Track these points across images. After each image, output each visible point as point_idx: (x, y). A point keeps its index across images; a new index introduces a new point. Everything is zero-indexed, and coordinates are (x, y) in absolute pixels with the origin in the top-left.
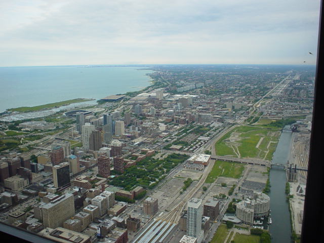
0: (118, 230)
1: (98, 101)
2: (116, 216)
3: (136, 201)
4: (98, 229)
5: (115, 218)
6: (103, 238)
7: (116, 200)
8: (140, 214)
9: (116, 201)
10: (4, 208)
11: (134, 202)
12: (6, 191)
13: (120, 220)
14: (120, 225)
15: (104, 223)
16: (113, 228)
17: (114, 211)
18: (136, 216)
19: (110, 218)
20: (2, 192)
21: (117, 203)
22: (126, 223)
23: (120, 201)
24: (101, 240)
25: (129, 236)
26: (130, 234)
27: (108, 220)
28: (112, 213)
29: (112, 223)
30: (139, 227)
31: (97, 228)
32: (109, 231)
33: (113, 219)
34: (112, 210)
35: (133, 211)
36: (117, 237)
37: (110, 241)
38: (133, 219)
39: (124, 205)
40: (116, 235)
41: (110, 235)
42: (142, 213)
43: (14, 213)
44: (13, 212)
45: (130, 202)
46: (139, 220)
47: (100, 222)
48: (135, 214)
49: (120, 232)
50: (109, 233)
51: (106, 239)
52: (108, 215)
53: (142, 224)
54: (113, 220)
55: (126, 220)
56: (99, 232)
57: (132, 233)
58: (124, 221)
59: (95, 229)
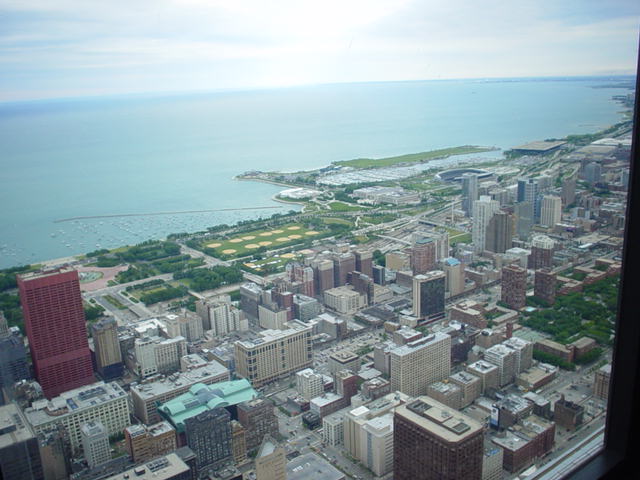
0: (535, 422)
1: (506, 153)
2: (533, 391)
3: (578, 368)
4: (494, 411)
5: (530, 395)
6: (503, 430)
7: (535, 358)
8: (584, 396)
9: (535, 361)
10: (322, 341)
11: (572, 369)
12: (326, 311)
13: (541, 402)
14: (540, 412)
15: (507, 403)
16: (525, 414)
17: (530, 380)
18: (575, 398)
19: (519, 393)
20: (321, 313)
21: (536, 365)
22: (552, 409)
23: (543, 362)
24: (499, 433)
25: (557, 437)
26: (559, 433)
27: (515, 397)
28: (525, 383)
29: (525, 405)
30: (580, 422)
31: (492, 409)
32: (516, 420)
33: (526, 395)
34: (524, 376)
35: (568, 386)
36: (532, 435)
37: (517, 440)
38: (569, 404)
39: (552, 372)
40: (530, 429)
41: (517, 427)
42: (590, 394)
43: (339, 353)
44: (337, 350)
45: (563, 367)
46: (583, 408)
47: (498, 399)
48: (574, 393)
49: (540, 427)
50: (516, 422)
51: (508, 433)
52: (516, 386)
53: (586, 417)
54: (526, 398)
55: (553, 404)
56: (495, 416)
57: (563, 431)
58: (549, 405)
59: (489, 411)
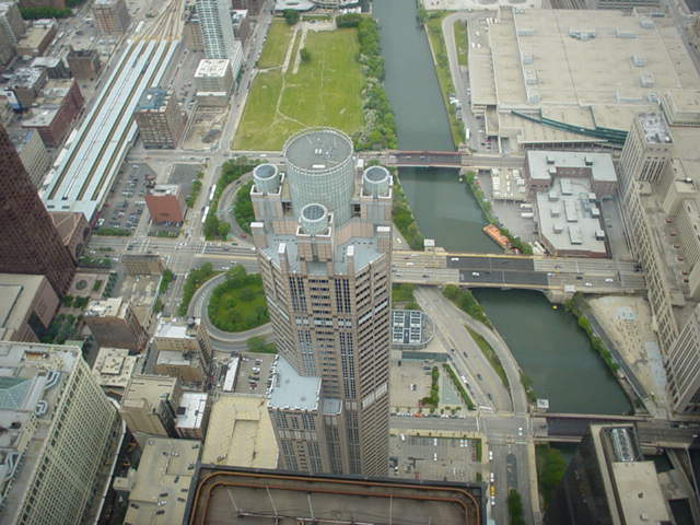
0: (56, 86)
2: (40, 55)
3: (75, 11)
4: (9, 95)
5: (39, 61)
6: (27, 110)
7: (25, 19)
8: (92, 39)
9: (27, 22)
11: (70, 14)
13: (53, 63)
14: (56, 73)
15: (18, 79)
16: (42, 83)
17: (32, 46)
18: (84, 44)
19: (27, 63)
21: (31, 26)
22: (67, 65)
23: (37, 19)
24: (25, 115)
25: (83, 92)
26: (85, 87)
27: (23, 70)
28: (28, 50)
29: (36, 74)
30: (98, 66)
31: (5, 93)
32: (36, 93)
33: (33, 65)
34: (23, 44)
35: (74, 34)
36: (58, 101)
37: (46, 113)
38: (81, 53)
39: (50, 26)
40: (54, 96)
41: (40, 100)
42: (97, 34)
45: (59, 16)
46: (96, 51)
47: (8, 79)
48: (82, 39)
49: (63, 89)
50: (36, 96)
51: (34, 111)
52: (21, 58)
53: (103, 59)
54: (36, 66)
55: (64, 59)
56: (13, 100)
57: (88, 83)
58: (61, 63)
59: (5, 97)
